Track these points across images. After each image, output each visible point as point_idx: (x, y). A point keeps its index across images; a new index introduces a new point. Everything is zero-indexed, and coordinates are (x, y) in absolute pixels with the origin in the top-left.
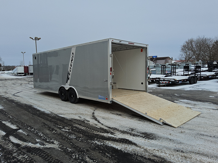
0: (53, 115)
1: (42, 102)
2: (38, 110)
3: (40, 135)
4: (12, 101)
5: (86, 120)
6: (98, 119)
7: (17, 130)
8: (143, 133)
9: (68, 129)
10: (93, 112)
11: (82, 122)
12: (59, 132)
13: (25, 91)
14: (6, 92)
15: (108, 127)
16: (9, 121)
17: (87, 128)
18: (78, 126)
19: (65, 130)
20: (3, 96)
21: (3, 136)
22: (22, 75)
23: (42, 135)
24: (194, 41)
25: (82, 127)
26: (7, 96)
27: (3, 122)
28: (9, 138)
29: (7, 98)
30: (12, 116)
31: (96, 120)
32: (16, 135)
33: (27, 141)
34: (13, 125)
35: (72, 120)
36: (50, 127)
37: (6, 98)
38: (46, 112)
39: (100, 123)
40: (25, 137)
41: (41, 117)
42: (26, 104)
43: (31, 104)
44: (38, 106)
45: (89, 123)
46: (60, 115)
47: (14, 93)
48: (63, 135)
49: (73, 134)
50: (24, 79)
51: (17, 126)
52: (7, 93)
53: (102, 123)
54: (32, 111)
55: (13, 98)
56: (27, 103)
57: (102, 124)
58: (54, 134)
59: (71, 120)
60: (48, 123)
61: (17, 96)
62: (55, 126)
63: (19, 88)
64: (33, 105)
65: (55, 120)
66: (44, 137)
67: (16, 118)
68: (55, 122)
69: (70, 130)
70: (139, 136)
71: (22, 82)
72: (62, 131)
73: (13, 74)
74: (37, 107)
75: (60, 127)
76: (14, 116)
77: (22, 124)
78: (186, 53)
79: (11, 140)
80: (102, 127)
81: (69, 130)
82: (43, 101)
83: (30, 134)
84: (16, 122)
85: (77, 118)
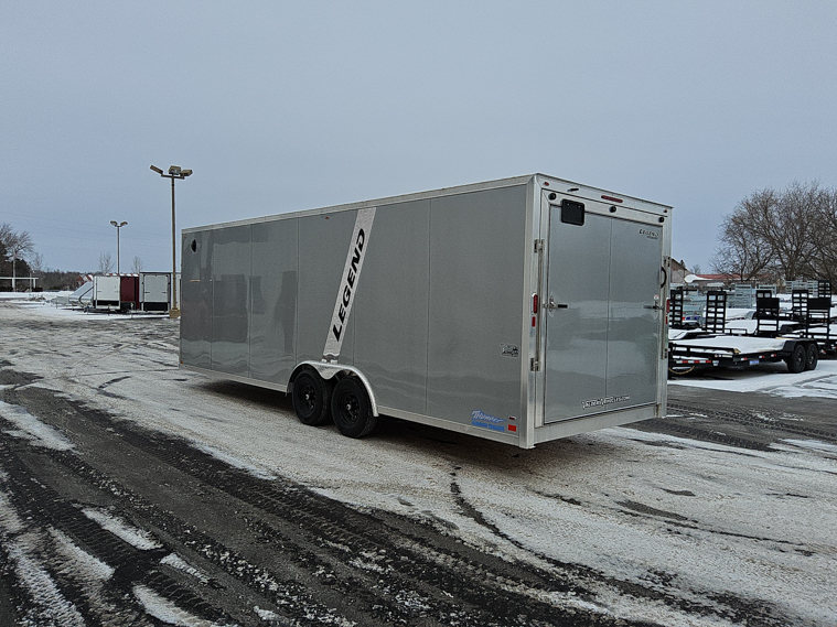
0: (288, 489)
1: (222, 424)
2: (221, 462)
3: (267, 587)
4: (101, 417)
5: (439, 520)
6: (488, 514)
7: (155, 555)
8: (721, 599)
9: (376, 562)
10: (449, 480)
11: (427, 530)
12: (343, 576)
13: (139, 376)
14: (66, 378)
15: (549, 560)
16: (112, 508)
17: (461, 562)
18: (416, 546)
19: (369, 566)
20: (60, 395)
21: (102, 580)
22: (112, 308)
23: (274, 587)
24: (775, 202)
25: (434, 553)
26: (74, 392)
27: (90, 514)
28: (132, 595)
29: (77, 402)
30: (117, 485)
31: (480, 519)
32: (160, 580)
33: (220, 615)
34: (134, 529)
35: (377, 516)
36: (296, 549)
37: (76, 404)
38: (252, 473)
39: (504, 536)
40: (205, 594)
41: (243, 497)
42: (161, 434)
43: (182, 434)
44: (211, 443)
45: (455, 533)
46: (320, 492)
47: (100, 384)
48: (369, 593)
49: (408, 587)
50: (124, 328)
51: (154, 537)
52: (73, 382)
53: (513, 536)
54: (196, 466)
55: (102, 403)
56: (163, 430)
57: (519, 545)
58: (324, 582)
59: (375, 517)
60: (280, 525)
61: (114, 396)
62: (318, 543)
63: (115, 364)
64: (190, 438)
65: (307, 515)
66: (287, 599)
67: (137, 497)
68: (307, 524)
69: (390, 568)
70: (708, 611)
71: (120, 338)
72: (356, 568)
73: (76, 305)
74: (211, 450)
75: (340, 546)
76: (127, 486)
77: (174, 526)
78: (744, 246)
79: (147, 606)
80: (523, 556)
81: (380, 563)
82: (226, 422)
83: (222, 579)
84: (144, 515)
85: (393, 505)
